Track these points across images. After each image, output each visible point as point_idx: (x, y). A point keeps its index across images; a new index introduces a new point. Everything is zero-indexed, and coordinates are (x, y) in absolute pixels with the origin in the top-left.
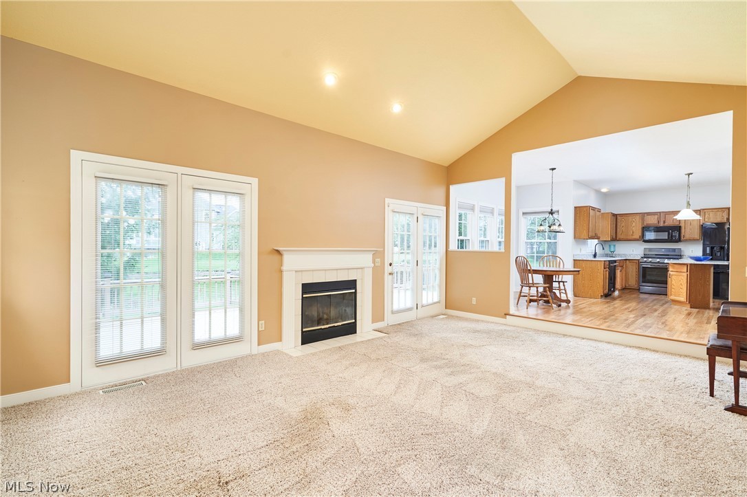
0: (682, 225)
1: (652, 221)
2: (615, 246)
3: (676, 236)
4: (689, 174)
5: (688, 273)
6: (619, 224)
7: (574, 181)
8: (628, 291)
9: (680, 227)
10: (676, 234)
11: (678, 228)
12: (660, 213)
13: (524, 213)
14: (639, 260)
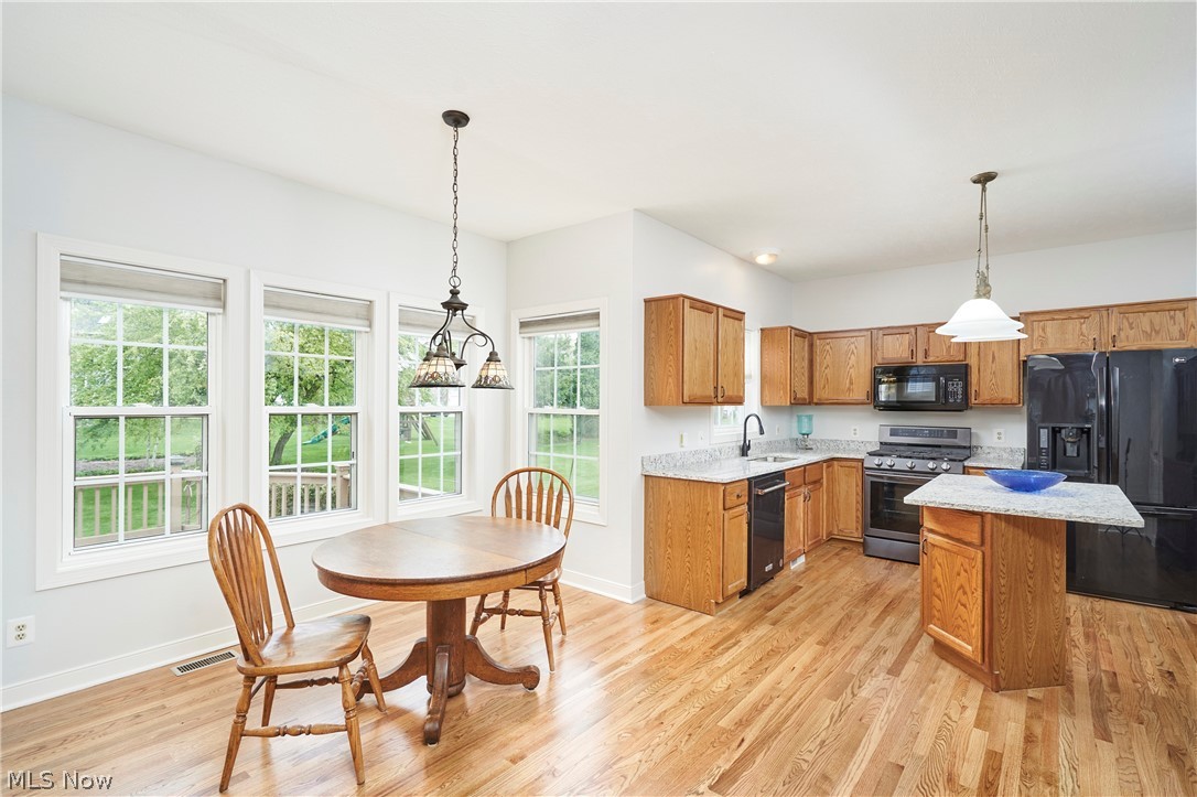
0: (973, 361)
1: (896, 351)
2: (810, 418)
3: (956, 393)
4: (985, 179)
5: (987, 548)
6: (818, 359)
7: (635, 210)
8: (837, 547)
9: (967, 366)
10: (956, 387)
11: (960, 371)
12: (915, 327)
13: (523, 325)
14: (862, 461)
